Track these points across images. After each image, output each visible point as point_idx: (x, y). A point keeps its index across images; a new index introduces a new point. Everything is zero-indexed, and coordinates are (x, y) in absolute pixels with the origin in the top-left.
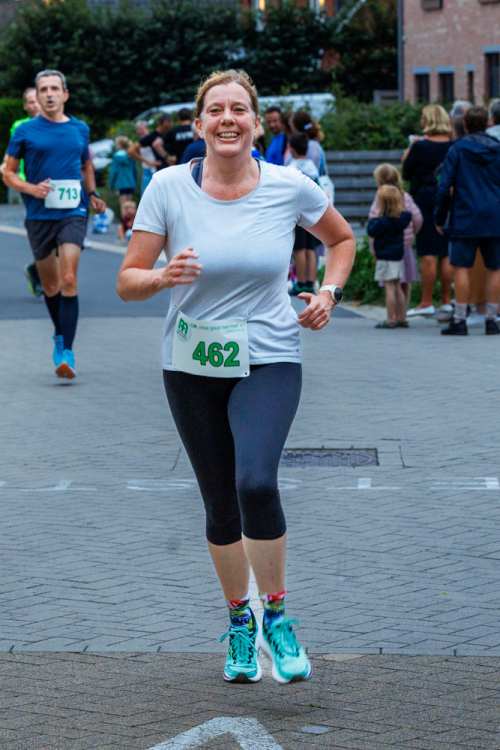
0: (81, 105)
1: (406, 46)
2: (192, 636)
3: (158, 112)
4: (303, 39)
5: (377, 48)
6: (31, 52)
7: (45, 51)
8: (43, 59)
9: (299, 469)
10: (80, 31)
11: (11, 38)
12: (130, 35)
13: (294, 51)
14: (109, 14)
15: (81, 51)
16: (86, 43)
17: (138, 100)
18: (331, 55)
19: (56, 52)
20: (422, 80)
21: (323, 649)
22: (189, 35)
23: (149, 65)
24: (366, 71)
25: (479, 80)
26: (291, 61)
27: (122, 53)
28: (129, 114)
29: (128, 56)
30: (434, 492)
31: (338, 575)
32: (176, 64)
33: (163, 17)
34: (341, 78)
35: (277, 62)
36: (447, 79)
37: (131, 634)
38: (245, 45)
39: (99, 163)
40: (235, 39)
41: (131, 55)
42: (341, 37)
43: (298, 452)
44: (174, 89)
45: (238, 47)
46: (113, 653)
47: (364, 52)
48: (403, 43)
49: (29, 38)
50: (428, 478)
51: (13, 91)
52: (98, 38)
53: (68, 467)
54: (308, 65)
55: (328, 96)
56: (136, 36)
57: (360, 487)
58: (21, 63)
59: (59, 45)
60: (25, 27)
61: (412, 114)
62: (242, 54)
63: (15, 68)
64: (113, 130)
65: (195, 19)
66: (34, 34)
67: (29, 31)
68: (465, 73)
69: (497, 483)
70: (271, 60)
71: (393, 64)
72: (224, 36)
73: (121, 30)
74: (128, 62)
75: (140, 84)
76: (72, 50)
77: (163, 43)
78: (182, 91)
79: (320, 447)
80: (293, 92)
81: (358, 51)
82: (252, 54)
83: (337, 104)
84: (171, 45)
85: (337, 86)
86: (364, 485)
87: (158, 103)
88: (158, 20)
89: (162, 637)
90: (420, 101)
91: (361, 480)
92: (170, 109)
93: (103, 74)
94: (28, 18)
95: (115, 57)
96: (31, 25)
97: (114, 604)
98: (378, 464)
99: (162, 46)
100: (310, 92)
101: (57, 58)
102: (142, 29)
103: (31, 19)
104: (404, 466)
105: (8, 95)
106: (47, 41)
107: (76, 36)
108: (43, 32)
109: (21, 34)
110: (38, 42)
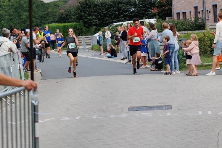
0: (94, 24)
1: (174, 6)
3: (113, 25)
4: (148, 5)
5: (166, 7)
6: (81, 11)
7: (84, 11)
8: (84, 13)
9: (153, 111)
10: (93, 5)
12: (105, 6)
13: (146, 8)
14: (100, 1)
15: (93, 10)
16: (94, 8)
17: (108, 22)
18: (155, 9)
19: (87, 11)
20: (178, 14)
22: (120, 5)
23: (110, 13)
24: (164, 13)
25: (193, 13)
26: (145, 11)
27: (103, 10)
28: (106, 25)
29: (105, 11)
30: (186, 115)
31: (164, 136)
32: (117, 13)
33: (113, 1)
34: (158, 15)
35: (142, 11)
36: (184, 13)
38: (134, 7)
40: (131, 6)
41: (106, 11)
42: (157, 4)
43: (152, 107)
44: (116, 19)
45: (132, 8)
47: (163, 8)
48: (173, 5)
50: (185, 112)
51: (77, 21)
52: (97, 7)
53: (95, 112)
54: (150, 12)
55: (155, 19)
56: (107, 6)
57: (168, 115)
59: (88, 9)
60: (79, 5)
61: (176, 23)
62: (133, 10)
63: (77, 15)
64: (102, 30)
65: (121, 1)
66: (81, 7)
68: (189, 12)
69: (201, 113)
70: (140, 11)
71: (171, 10)
72: (129, 5)
73: (103, 5)
74: (105, 13)
75: (108, 18)
77: (114, 7)
78: (118, 19)
79: (157, 105)
80: (146, 18)
81: (162, 8)
82: (135, 9)
83: (157, 21)
84: (116, 8)
86: (169, 114)
87: (113, 23)
88: (112, 2)
90: (178, 20)
91: (168, 113)
92: (116, 24)
93: (99, 16)
94: (80, 3)
95: (101, 11)
96: (81, 4)
97: (109, 145)
98: (172, 109)
99: (113, 8)
100: (151, 18)
101: (88, 12)
102: (108, 4)
103: (81, 3)
104: (178, 109)
106: (85, 8)
107: (92, 7)
108: (84, 6)
109: (78, 7)
110: (83, 9)
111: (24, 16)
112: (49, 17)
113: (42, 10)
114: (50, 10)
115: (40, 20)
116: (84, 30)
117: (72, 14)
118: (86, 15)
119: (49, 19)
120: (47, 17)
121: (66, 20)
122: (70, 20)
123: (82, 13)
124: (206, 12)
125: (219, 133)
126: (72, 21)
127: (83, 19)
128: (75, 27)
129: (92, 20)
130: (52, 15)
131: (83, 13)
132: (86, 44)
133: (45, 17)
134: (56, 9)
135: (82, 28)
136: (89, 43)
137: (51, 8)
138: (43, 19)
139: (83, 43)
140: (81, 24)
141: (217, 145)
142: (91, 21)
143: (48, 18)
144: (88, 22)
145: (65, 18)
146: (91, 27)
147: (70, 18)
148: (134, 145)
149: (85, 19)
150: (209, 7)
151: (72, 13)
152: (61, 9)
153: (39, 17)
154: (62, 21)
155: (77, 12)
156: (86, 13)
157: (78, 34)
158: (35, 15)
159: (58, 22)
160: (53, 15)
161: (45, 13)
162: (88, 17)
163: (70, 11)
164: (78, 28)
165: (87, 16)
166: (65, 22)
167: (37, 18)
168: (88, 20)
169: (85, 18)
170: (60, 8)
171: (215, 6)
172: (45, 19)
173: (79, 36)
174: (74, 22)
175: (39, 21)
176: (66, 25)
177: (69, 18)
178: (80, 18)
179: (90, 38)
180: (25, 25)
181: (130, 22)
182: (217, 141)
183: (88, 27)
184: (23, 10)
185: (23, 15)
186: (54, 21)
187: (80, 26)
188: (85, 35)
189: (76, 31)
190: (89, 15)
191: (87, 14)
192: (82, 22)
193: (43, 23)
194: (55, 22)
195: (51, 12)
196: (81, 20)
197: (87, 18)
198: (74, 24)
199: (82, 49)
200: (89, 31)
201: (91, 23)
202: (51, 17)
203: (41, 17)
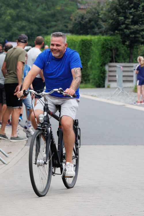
6: (119, 13)
7: (125, 13)
11: (109, 7)
19: (131, 13)
49: (118, 6)
58: (113, 19)
59: (133, 10)
63: (111, 21)
66: (120, 5)
67: (118, 3)
76: (138, 13)
101: (132, 17)
105: (107, 34)
106: (127, 8)
107: (140, 6)
108: (124, 4)
109: (114, 5)
110: (122, 9)
111: (7, 16)
112: (55, 21)
113: (44, 5)
114: (58, 8)
115: (38, 26)
116: (123, 52)
117: (101, 19)
118: (128, 21)
119: (55, 26)
120: (52, 21)
121: (89, 30)
122: (96, 30)
123: (121, 18)
126: (101, 32)
127: (122, 30)
128: (104, 44)
129: (139, 33)
130: (63, 18)
131: (123, 18)
132: (125, 79)
133: (49, 21)
134: (72, 7)
135: (118, 47)
136: (129, 79)
137: (62, 3)
138: (43, 25)
139: (117, 77)
140: (117, 39)
142: (138, 35)
143: (54, 23)
144: (131, 36)
145: (88, 25)
146: (135, 47)
147: (98, 25)
149: (125, 30)
151: (100, 16)
152: (81, 7)
153: (37, 21)
154: (81, 30)
155: (110, 14)
156: (129, 18)
157: (110, 59)
158: (30, 16)
159: (72, 32)
160: (65, 18)
161: (49, 12)
162: (132, 27)
163: (98, 13)
164: (111, 47)
165: (128, 25)
166: (87, 33)
167: (32, 22)
168: (131, 33)
169: (127, 28)
170: (79, 4)
172: (49, 25)
173: (111, 62)
174: (103, 35)
175: (35, 27)
176: (87, 40)
177: (95, 26)
178: (115, 28)
179: (132, 69)
180: (7, 35)
183: (131, 47)
184: (5, 4)
185: (5, 13)
186: (65, 29)
187: (115, 43)
188: (123, 61)
189: (107, 53)
190: (134, 23)
191: (130, 20)
192: (118, 35)
193: (44, 32)
194: (66, 32)
195: (60, 12)
196: (116, 32)
197: (130, 29)
198: (103, 39)
199: (116, 88)
200: (131, 53)
201: (137, 39)
202: (59, 22)
203: (41, 21)
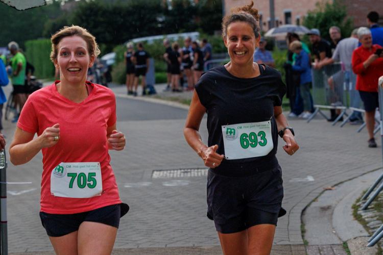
0: (102, 40)
2: (150, 241)
5: (215, 14)
13: (183, 17)
18: (198, 18)
21: (200, 245)
22: (143, 12)
23: (128, 24)
24: (211, 23)
33: (132, 5)
34: (202, 26)
37: (127, 242)
38: (164, 14)
39: (109, 62)
42: (201, 11)
45: (161, 15)
46: (120, 249)
47: (210, 16)
52: (108, 14)
55: (197, 34)
56: (122, 13)
62: (164, 19)
65: (145, 6)
72: (157, 12)
73: (117, 11)
74: (120, 23)
75: (124, 31)
77: (133, 15)
80: (183, 32)
82: (168, 18)
84: (136, 16)
85: (200, 29)
87: (131, 38)
89: (139, 242)
92: (136, 41)
94: (81, 7)
99: (133, 17)
124: (275, 23)
125: (292, 211)
141: (287, 230)
148: (159, 231)
150: (280, 16)
171: (288, 15)
181: (158, 37)
182: (287, 223)
